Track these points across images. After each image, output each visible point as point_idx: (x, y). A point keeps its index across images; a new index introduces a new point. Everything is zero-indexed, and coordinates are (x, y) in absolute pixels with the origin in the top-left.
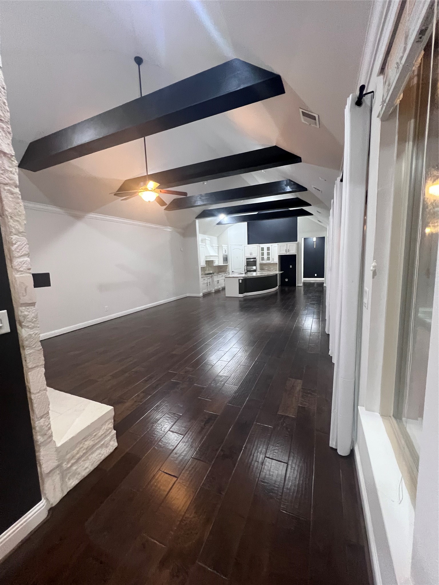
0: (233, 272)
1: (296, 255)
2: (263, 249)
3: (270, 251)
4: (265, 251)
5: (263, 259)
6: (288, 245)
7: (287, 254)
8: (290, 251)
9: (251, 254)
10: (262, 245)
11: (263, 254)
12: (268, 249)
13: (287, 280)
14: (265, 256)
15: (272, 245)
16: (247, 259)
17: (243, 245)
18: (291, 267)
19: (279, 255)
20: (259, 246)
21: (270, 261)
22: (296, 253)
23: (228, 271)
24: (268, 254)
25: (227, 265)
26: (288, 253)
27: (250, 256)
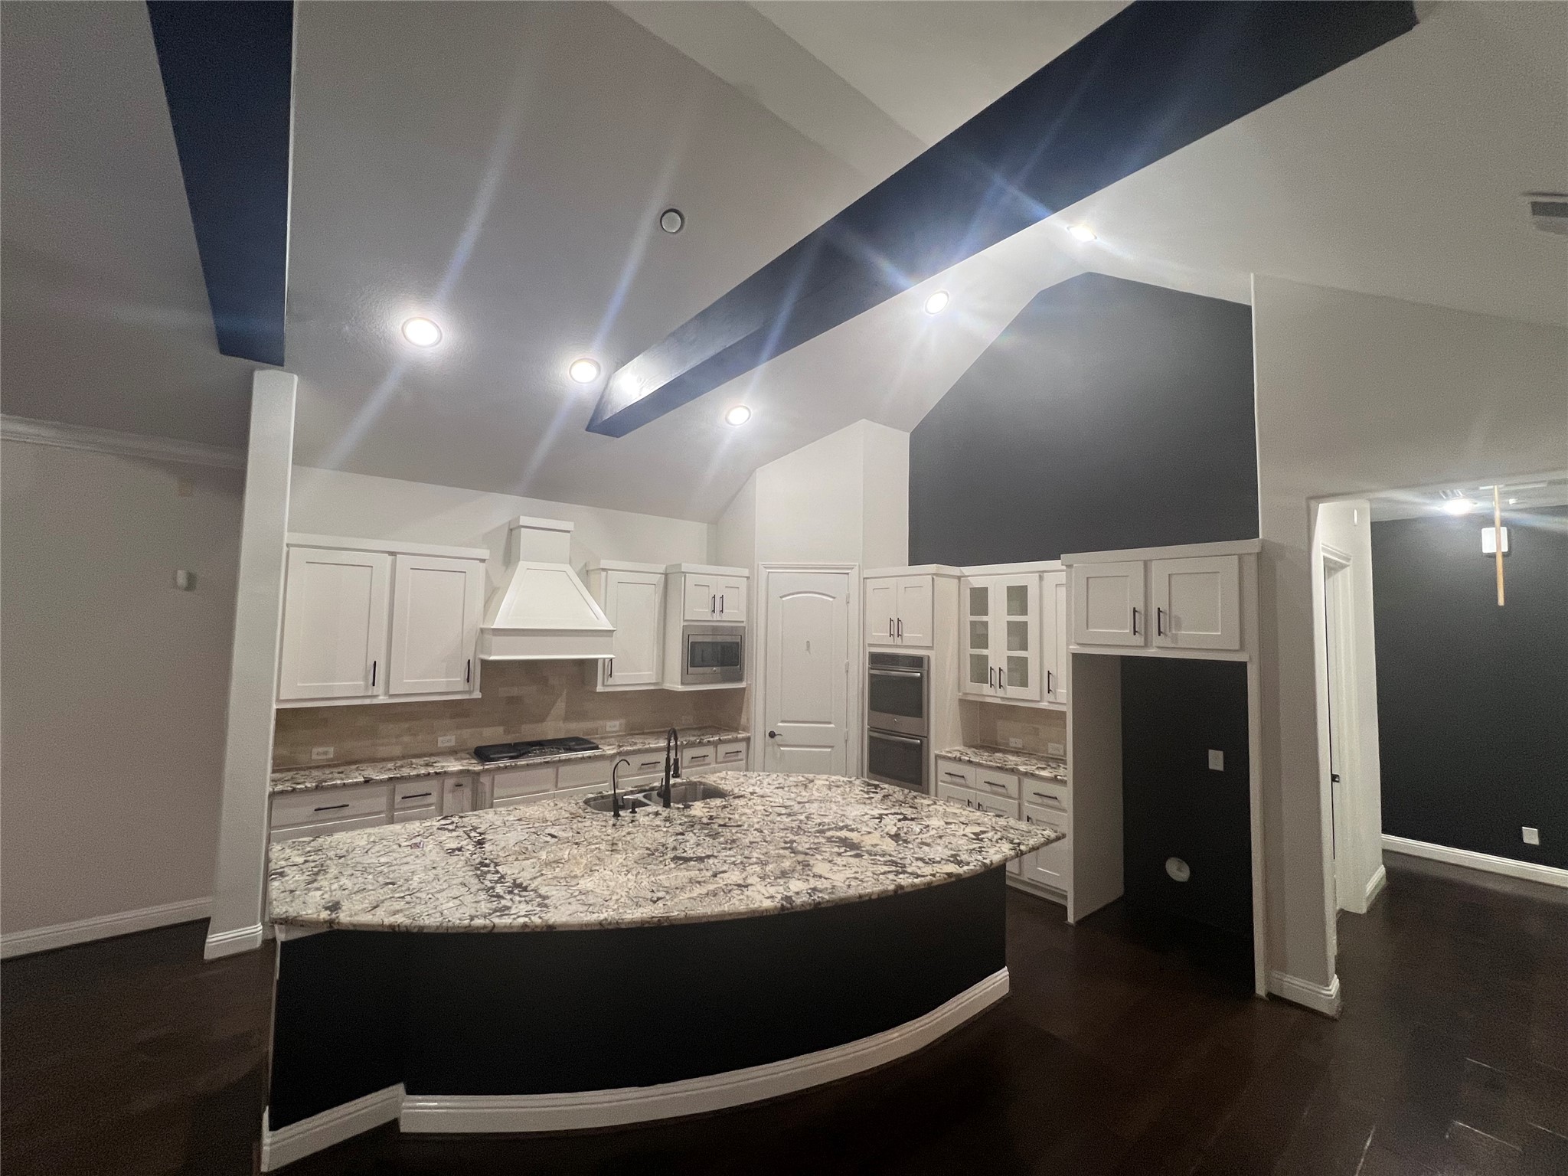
0: (772, 735)
1: (1242, 667)
2: (979, 599)
3: (1031, 619)
4: (998, 618)
5: (981, 671)
6: (1159, 571)
7: (1146, 645)
8: (1179, 626)
9: (896, 628)
10: (979, 575)
11: (980, 637)
12: (1018, 597)
13: (1178, 871)
14: (998, 654)
15: (1041, 575)
16: (877, 659)
17: (854, 573)
18: (1216, 760)
19: (1075, 656)
20: (959, 578)
21: (1028, 695)
22: (1242, 648)
23: (745, 729)
24: (1018, 634)
25: (744, 689)
26: (1157, 640)
27: (890, 641)
